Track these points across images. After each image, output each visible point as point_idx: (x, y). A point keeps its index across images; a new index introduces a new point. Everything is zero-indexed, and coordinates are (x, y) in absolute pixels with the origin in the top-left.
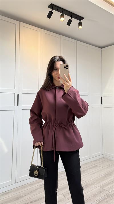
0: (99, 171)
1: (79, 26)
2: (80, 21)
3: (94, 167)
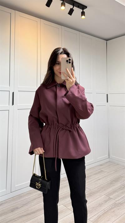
0: (105, 177)
1: (82, 16)
2: (83, 10)
3: (99, 172)
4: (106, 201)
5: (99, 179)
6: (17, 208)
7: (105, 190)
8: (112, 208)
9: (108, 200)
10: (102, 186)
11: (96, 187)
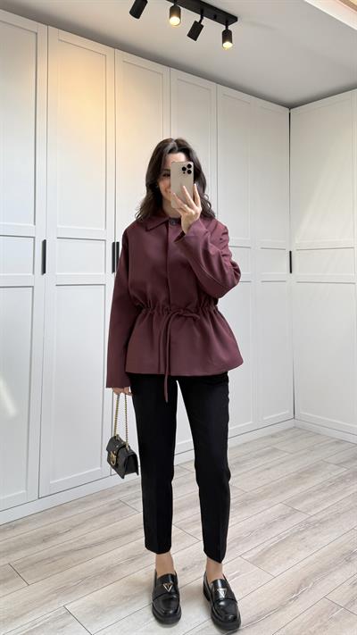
0: (282, 463)
1: (224, 42)
2: (227, 27)
3: (268, 453)
4: (283, 518)
6: (57, 534)
9: (290, 515)
10: (274, 483)
11: (259, 485)
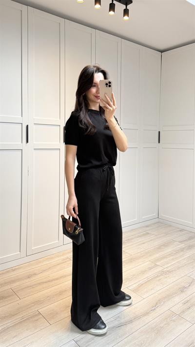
0: (151, 240)
2: (126, 7)
3: (144, 235)
4: (150, 269)
5: (144, 243)
6: (35, 274)
7: (150, 256)
8: (158, 276)
9: (154, 267)
10: (146, 251)
11: (139, 251)
